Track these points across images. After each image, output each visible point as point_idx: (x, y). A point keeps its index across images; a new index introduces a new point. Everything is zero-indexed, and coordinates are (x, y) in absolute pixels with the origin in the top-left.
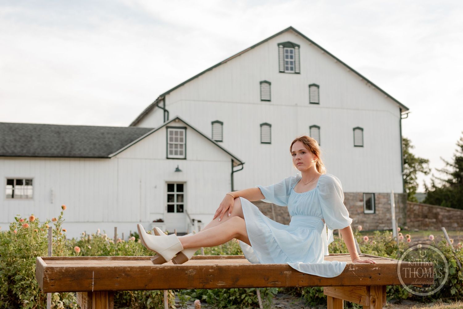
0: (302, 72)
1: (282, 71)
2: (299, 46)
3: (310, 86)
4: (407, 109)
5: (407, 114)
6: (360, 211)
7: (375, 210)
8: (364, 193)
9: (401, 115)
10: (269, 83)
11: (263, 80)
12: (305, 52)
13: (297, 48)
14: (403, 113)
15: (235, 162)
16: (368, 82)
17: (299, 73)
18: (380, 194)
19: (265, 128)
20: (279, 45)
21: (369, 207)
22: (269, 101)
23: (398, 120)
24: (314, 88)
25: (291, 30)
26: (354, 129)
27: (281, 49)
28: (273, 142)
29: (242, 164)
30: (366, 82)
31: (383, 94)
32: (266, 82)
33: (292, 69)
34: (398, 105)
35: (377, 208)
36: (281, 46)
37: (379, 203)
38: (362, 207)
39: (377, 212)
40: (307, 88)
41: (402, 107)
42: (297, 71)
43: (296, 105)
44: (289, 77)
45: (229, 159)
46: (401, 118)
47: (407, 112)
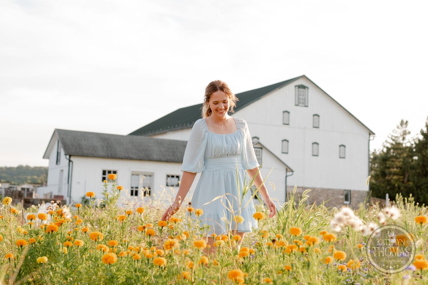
0: (309, 105)
1: (297, 104)
2: (308, 88)
3: (314, 115)
4: (374, 134)
5: (374, 137)
6: (341, 202)
7: (350, 202)
8: (344, 190)
9: (370, 137)
10: (289, 113)
11: (285, 110)
12: (312, 92)
13: (306, 89)
14: (371, 136)
15: (288, 169)
16: (350, 114)
17: (307, 106)
18: (354, 191)
19: (285, 142)
20: (296, 86)
21: (346, 199)
22: (288, 124)
23: (367, 141)
24: (316, 117)
25: (304, 77)
26: (340, 146)
27: (297, 90)
28: (289, 152)
29: (292, 171)
30: (349, 114)
31: (359, 123)
32: (286, 112)
33: (303, 103)
34: (368, 131)
35: (352, 201)
36: (297, 88)
37: (353, 197)
38: (342, 199)
39: (352, 203)
40: (312, 117)
41: (370, 132)
42: (306, 105)
43: (305, 128)
44: (301, 109)
45: (285, 168)
46: (369, 140)
47: (374, 135)
